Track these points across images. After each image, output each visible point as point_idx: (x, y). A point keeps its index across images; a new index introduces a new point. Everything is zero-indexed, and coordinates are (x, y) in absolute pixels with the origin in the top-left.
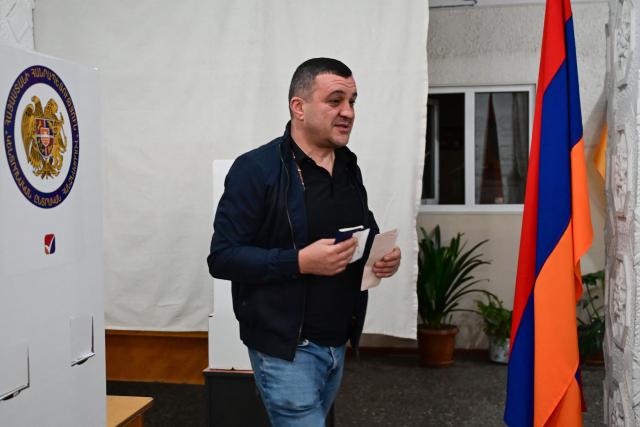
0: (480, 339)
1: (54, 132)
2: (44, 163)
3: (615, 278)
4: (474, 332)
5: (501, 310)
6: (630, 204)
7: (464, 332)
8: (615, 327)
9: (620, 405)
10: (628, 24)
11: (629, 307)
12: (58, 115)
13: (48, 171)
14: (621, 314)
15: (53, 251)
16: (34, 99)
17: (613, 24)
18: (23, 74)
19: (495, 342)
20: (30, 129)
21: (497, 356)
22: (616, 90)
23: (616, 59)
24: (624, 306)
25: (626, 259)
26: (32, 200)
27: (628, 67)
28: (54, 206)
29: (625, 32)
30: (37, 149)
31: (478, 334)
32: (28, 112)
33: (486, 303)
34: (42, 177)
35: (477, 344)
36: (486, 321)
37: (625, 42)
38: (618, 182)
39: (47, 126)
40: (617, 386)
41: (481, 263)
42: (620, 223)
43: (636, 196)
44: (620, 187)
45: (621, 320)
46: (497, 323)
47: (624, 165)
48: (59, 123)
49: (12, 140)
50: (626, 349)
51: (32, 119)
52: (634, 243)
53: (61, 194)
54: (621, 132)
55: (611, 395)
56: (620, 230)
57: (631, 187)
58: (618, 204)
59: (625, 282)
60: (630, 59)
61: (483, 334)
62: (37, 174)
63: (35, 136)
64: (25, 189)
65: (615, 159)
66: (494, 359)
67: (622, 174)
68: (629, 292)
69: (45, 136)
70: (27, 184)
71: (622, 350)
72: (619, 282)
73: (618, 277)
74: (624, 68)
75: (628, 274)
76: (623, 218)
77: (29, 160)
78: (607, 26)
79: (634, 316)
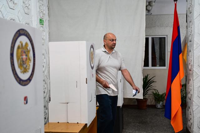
0: (153, 102)
1: (27, 55)
2: (24, 68)
3: (189, 84)
4: (152, 100)
5: (159, 94)
6: (192, 67)
7: (149, 100)
8: (189, 95)
9: (190, 112)
10: (192, 28)
11: (192, 90)
12: (28, 48)
13: (25, 71)
14: (190, 92)
15: (27, 103)
16: (21, 42)
17: (188, 26)
18: (17, 33)
19: (157, 103)
20: (19, 55)
21: (158, 106)
22: (189, 42)
23: (189, 35)
24: (191, 90)
25: (191, 79)
26: (20, 83)
27: (192, 37)
28: (27, 84)
29: (191, 29)
30: (22, 62)
31: (152, 101)
32: (19, 48)
33: (155, 92)
34: (23, 73)
35: (152, 103)
36: (155, 97)
37: (191, 31)
38: (189, 62)
39: (25, 53)
40: (190, 108)
41: (154, 82)
42: (190, 72)
43: (193, 65)
44: (190, 63)
45: (190, 93)
46: (158, 97)
47: (191, 59)
48: (29, 51)
49: (13, 59)
50: (192, 99)
51: (20, 50)
52: (193, 76)
53: (30, 80)
54: (190, 51)
55: (188, 110)
56: (190, 73)
57: (192, 64)
58: (190, 67)
59: (191, 85)
60: (192, 36)
61: (154, 101)
62: (21, 72)
63: (21, 57)
64: (17, 79)
65: (189, 57)
66: (157, 107)
67: (190, 60)
68: (192, 86)
69: (24, 57)
70: (18, 77)
71: (191, 100)
72: (190, 85)
73: (189, 83)
74: (191, 37)
75: (192, 83)
76: (191, 70)
77: (19, 67)
78: (187, 26)
79: (193, 92)
